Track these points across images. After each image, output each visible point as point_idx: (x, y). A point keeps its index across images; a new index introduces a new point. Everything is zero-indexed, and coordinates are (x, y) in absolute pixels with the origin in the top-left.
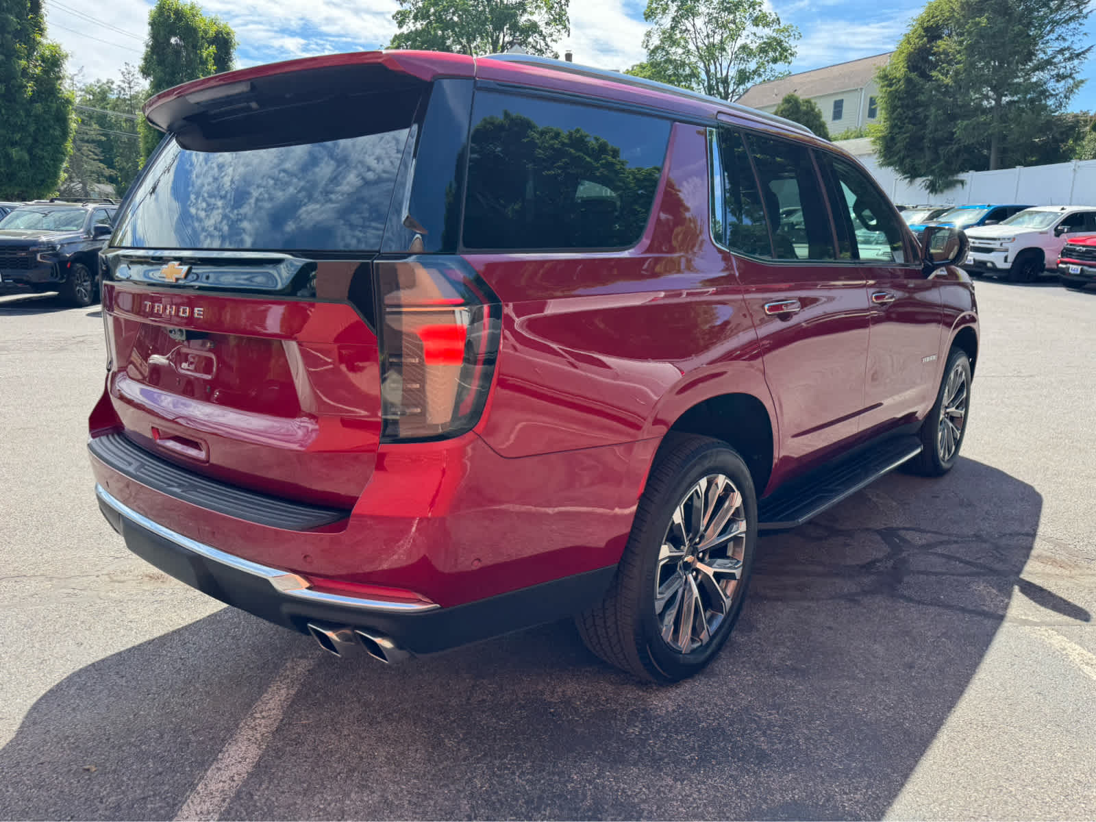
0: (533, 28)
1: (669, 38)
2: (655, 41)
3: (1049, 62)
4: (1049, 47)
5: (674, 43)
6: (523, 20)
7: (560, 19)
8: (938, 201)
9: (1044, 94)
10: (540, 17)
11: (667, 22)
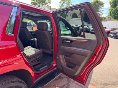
0: (47, 3)
1: (62, 6)
2: (61, 6)
3: (100, 11)
4: (100, 9)
5: (63, 6)
6: (46, 2)
7: (50, 2)
8: (88, 25)
9: (99, 14)
10: (48, 2)
11: (62, 4)
